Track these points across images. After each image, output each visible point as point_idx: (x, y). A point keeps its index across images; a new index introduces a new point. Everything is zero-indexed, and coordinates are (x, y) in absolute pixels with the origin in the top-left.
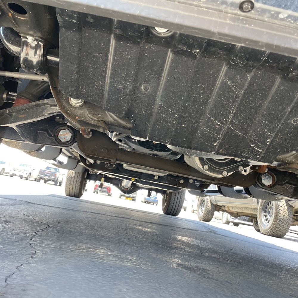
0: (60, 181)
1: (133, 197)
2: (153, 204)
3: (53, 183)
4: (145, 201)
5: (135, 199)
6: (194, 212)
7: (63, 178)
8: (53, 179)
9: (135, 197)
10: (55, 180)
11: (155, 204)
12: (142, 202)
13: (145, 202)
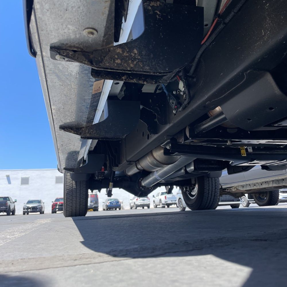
0: (12, 209)
1: (95, 207)
2: (116, 209)
3: (5, 214)
4: (107, 208)
5: (97, 209)
6: (156, 207)
7: (15, 206)
8: (4, 209)
9: (96, 207)
10: (7, 210)
11: (118, 209)
12: (104, 210)
13: (107, 210)
